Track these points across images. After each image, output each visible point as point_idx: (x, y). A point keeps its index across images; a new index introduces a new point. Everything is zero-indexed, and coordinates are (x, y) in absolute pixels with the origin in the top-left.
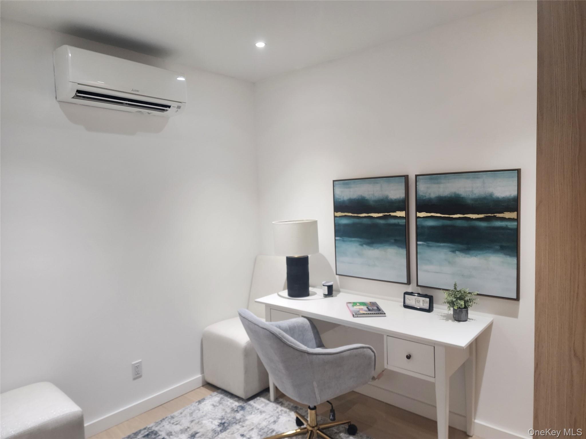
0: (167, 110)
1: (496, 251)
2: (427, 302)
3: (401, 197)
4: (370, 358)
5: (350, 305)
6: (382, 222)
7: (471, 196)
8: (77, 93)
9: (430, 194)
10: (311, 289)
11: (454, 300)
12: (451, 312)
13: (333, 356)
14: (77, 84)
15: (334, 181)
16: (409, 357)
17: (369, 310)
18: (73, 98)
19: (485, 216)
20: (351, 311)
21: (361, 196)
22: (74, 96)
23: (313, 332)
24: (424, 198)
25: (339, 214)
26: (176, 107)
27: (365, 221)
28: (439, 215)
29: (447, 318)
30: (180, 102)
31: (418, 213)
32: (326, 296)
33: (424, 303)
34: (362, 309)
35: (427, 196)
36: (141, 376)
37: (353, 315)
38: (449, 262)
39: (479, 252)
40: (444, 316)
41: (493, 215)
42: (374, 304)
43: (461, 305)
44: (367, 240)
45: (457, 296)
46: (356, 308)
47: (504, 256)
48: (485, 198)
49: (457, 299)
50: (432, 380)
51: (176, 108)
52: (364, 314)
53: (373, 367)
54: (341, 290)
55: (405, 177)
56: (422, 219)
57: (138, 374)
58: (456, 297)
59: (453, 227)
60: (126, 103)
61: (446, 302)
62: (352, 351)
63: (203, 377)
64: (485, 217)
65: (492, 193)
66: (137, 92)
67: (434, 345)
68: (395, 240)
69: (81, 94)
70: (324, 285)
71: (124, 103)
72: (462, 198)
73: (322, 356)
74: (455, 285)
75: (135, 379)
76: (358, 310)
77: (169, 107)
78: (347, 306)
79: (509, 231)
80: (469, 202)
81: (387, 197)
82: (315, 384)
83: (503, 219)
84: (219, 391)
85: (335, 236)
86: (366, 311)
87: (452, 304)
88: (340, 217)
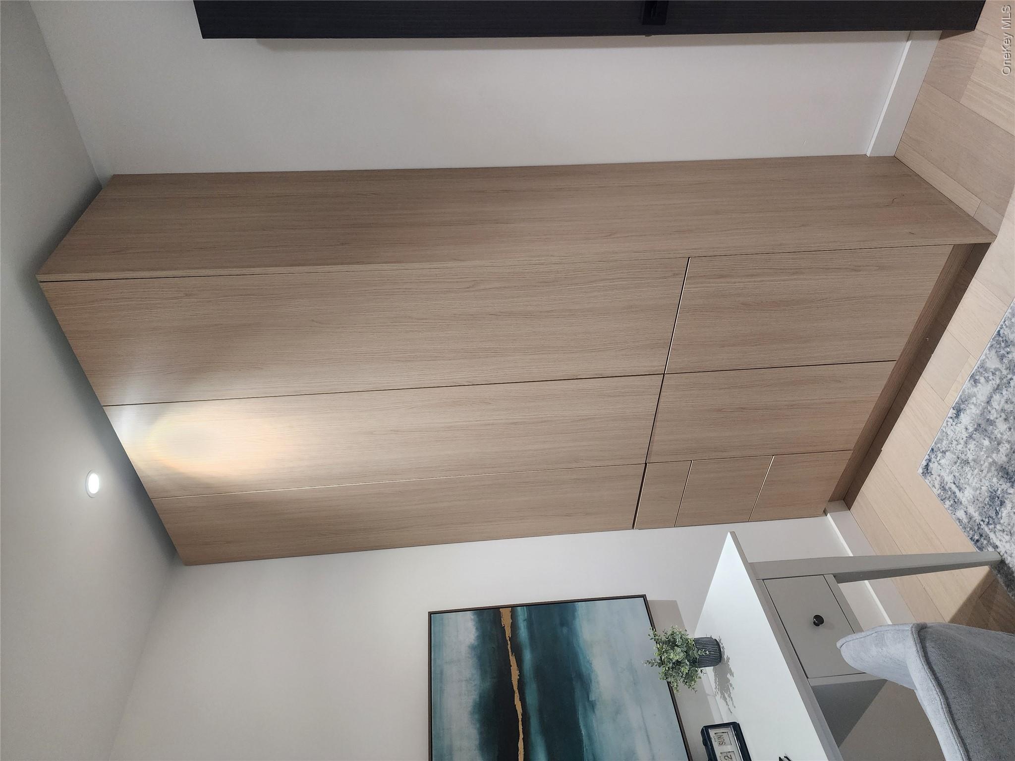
1: (572, 631)
7: (477, 682)
19: (512, 654)
39: (581, 658)
41: (509, 642)
47: (577, 620)
48: (480, 658)
64: (514, 654)
65: (469, 647)
72: (480, 697)
79: (533, 616)
80: (488, 684)
83: (514, 626)
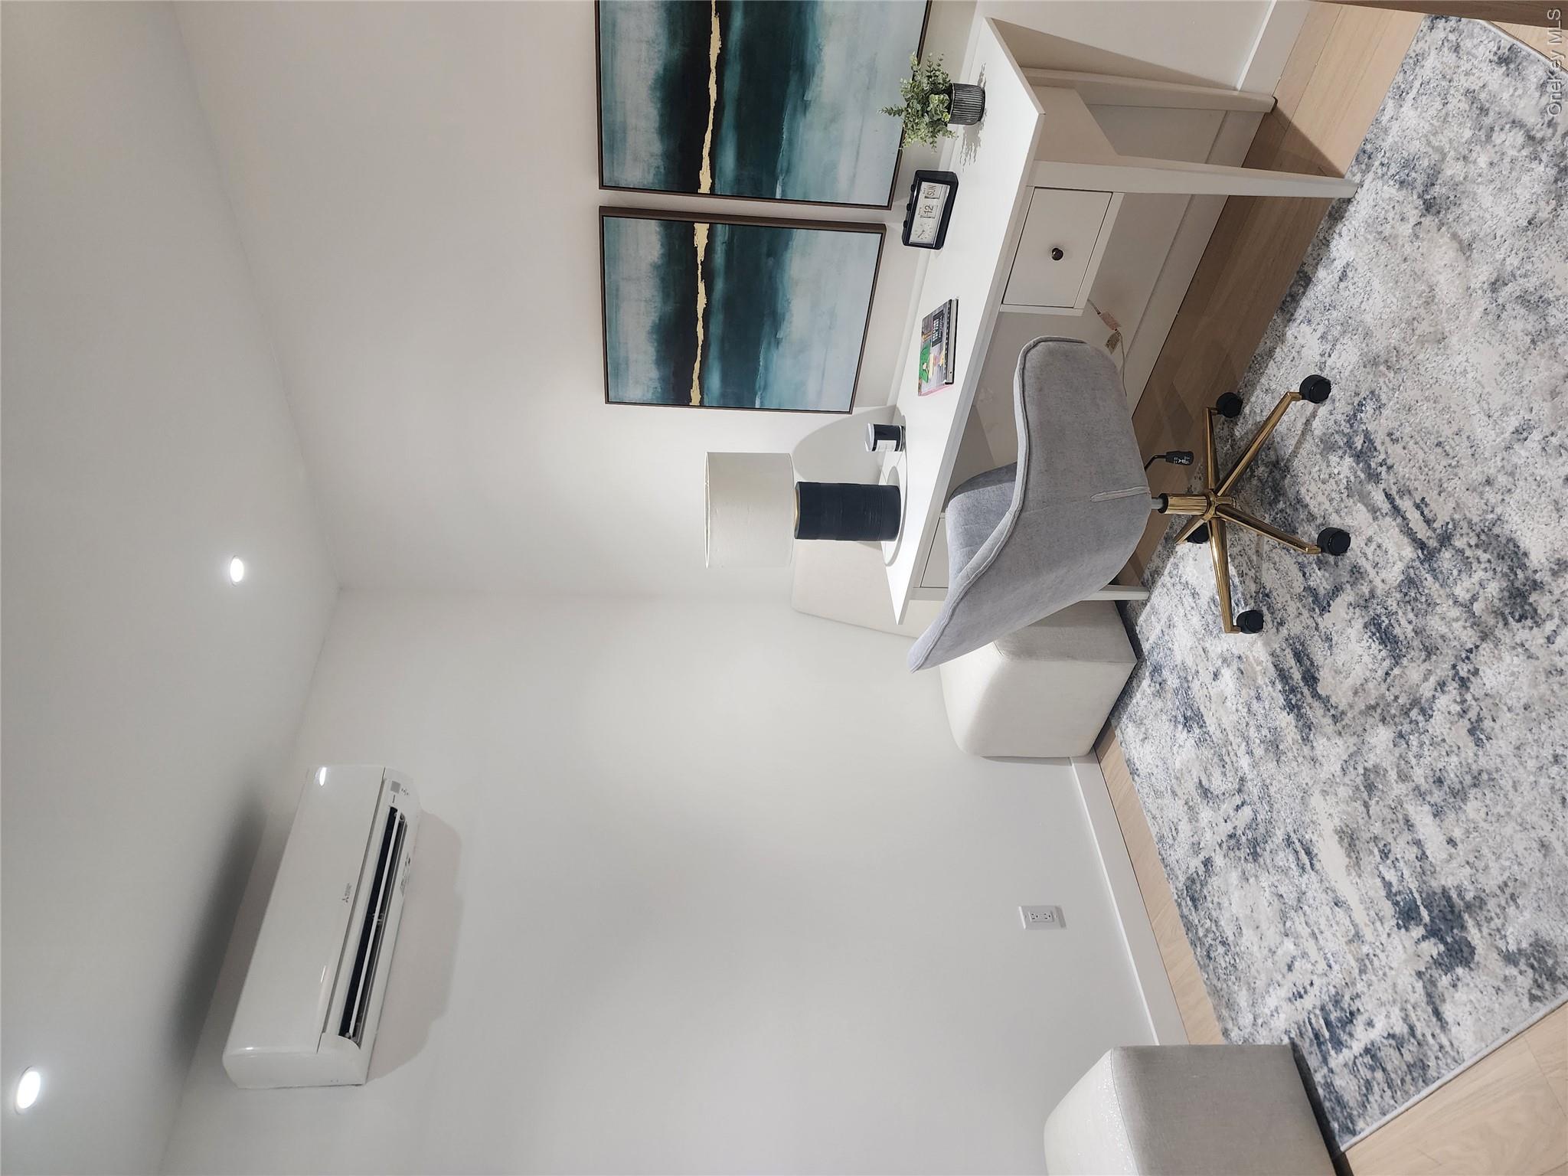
0: (402, 817)
2: (932, 188)
3: (658, 229)
4: (1051, 353)
5: (925, 388)
6: (719, 285)
7: (663, 47)
8: (347, 1035)
9: (652, 155)
10: (883, 482)
11: (927, 119)
12: (958, 129)
13: (1034, 450)
14: (324, 1034)
15: (608, 401)
16: (1058, 254)
17: (939, 340)
18: (359, 1045)
19: (716, 15)
20: (939, 387)
21: (650, 333)
22: (356, 1042)
23: (984, 486)
24: (662, 170)
25: (695, 395)
26: (394, 793)
27: (716, 328)
28: (708, 136)
29: (973, 141)
30: (383, 782)
31: (700, 191)
32: (900, 446)
33: (932, 197)
34: (935, 359)
35: (658, 162)
36: (1059, 910)
37: (946, 383)
38: (833, 120)
39: (810, 39)
40: (969, 149)
42: (926, 329)
43: (942, 102)
44: (767, 329)
45: (918, 111)
46: (933, 372)
49: (924, 111)
50: (1118, 199)
51: (396, 794)
52: (947, 355)
53: (1075, 346)
54: (889, 404)
55: (603, 216)
56: (717, 181)
57: (1051, 915)
58: (920, 113)
59: (740, 101)
60: (379, 917)
61: (931, 140)
62: (1027, 399)
63: (1079, 759)
64: (718, 14)
66: (352, 888)
67: (1032, 188)
68: (769, 254)
69: (350, 1024)
70: (874, 449)
71: (378, 922)
72: (665, 69)
73: (1031, 477)
74: (890, 112)
75: (1063, 925)
76: (936, 368)
77: (393, 811)
78: (927, 394)
80: (676, 53)
81: (656, 267)
82: (1097, 498)
84: (1113, 722)
85: (753, 408)
86: (941, 349)
87: (937, 126)
88: (702, 393)
